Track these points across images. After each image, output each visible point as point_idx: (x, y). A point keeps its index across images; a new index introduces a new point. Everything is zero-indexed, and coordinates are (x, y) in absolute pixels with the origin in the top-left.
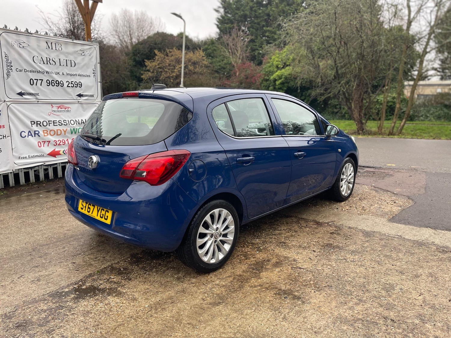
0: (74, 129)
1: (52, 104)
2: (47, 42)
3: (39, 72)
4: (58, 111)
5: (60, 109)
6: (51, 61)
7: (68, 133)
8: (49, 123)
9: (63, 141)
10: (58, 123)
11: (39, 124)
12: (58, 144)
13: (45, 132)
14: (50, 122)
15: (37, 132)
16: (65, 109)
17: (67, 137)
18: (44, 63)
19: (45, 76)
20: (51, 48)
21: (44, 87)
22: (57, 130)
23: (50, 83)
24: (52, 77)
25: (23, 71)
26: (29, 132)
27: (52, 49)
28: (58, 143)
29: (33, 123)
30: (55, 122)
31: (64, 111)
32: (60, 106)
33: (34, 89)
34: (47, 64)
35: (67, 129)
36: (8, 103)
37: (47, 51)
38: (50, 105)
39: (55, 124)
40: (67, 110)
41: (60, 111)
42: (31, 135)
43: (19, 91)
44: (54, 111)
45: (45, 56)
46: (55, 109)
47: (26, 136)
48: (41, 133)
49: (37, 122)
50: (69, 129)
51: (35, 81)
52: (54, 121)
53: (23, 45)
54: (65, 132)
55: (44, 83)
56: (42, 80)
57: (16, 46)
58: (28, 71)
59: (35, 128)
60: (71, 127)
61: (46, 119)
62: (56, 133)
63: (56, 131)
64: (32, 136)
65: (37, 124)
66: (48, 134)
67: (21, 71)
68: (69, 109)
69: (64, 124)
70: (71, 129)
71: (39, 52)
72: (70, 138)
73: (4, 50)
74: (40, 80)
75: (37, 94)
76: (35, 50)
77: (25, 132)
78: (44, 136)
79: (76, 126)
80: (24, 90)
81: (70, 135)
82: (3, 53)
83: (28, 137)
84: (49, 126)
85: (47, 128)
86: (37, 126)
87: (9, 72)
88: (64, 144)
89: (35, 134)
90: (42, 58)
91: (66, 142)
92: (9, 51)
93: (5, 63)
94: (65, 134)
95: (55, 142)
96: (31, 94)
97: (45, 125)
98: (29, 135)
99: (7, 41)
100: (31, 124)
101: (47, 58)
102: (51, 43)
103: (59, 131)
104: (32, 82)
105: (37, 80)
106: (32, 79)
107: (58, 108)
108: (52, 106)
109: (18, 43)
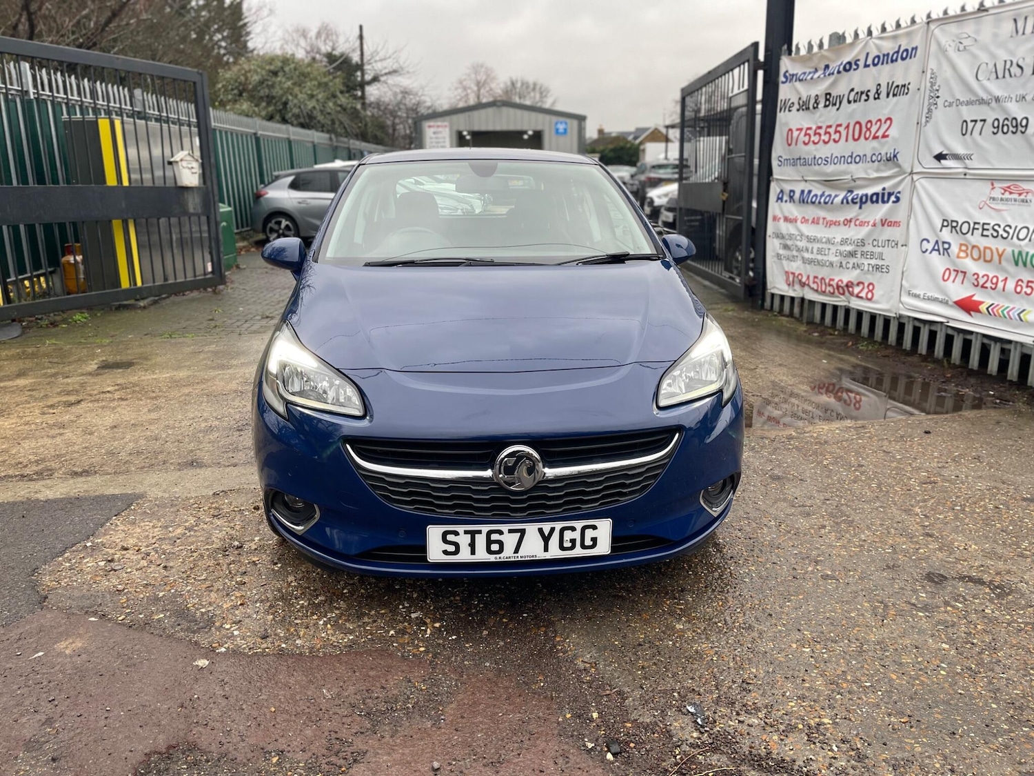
0: (1020, 253)
1: (992, 180)
2: (1015, 20)
3: (982, 102)
4: (1002, 200)
5: (1007, 195)
6: (1015, 70)
7: (1007, 260)
8: (974, 229)
9: (995, 280)
10: (991, 231)
11: (955, 227)
12: (981, 283)
13: (964, 248)
14: (976, 226)
15: (946, 246)
16: (1020, 194)
17: (1005, 271)
18: (997, 78)
19: (993, 109)
20: (1021, 31)
21: (985, 140)
22: (985, 248)
23: (999, 128)
24: (1004, 110)
25: (954, 104)
26: (937, 242)
27: (1024, 34)
28: (981, 281)
29: (945, 224)
30: (986, 227)
31: (1015, 200)
32: (1009, 187)
33: (966, 145)
34: (1004, 77)
35: (1004, 250)
36: (915, 177)
37: (1011, 45)
38: (989, 183)
39: (985, 233)
40: (1022, 197)
41: (1007, 200)
42: (938, 250)
43: (937, 153)
44: (994, 199)
45: (1003, 55)
46: (997, 193)
47: (927, 250)
48: (954, 249)
49: (952, 221)
50: (1009, 250)
51: (971, 125)
52: (984, 224)
53: (966, 42)
54: (1000, 256)
55: (988, 128)
56: (984, 121)
57: (952, 53)
58: (961, 104)
59: (946, 235)
60: (1014, 245)
61: (969, 215)
62: (982, 256)
63: (982, 249)
64: (940, 254)
65: (952, 227)
66: (967, 255)
67: (950, 105)
68: (1029, 197)
69: (1002, 236)
70: (1013, 251)
71: (993, 48)
72: (1013, 277)
73: (932, 64)
74: (981, 120)
75: (969, 157)
76: (985, 48)
77: (928, 241)
78: (958, 257)
79: (1026, 245)
80: (948, 148)
81: (1011, 268)
82: (929, 72)
83: (931, 253)
84: (972, 234)
85: (966, 240)
86: (951, 232)
87: (930, 111)
88: (994, 286)
89: (944, 249)
90: (995, 65)
91: (1001, 285)
92: (940, 64)
93: (928, 92)
94: (1000, 263)
95: (976, 276)
96: (956, 157)
97: (964, 230)
98: (933, 249)
99: (939, 44)
100: (943, 226)
101: (1005, 61)
102: (1026, 18)
103: (988, 252)
104: (965, 129)
105: (976, 121)
106: (965, 121)
107: (1005, 191)
108: (993, 185)
109: (957, 41)
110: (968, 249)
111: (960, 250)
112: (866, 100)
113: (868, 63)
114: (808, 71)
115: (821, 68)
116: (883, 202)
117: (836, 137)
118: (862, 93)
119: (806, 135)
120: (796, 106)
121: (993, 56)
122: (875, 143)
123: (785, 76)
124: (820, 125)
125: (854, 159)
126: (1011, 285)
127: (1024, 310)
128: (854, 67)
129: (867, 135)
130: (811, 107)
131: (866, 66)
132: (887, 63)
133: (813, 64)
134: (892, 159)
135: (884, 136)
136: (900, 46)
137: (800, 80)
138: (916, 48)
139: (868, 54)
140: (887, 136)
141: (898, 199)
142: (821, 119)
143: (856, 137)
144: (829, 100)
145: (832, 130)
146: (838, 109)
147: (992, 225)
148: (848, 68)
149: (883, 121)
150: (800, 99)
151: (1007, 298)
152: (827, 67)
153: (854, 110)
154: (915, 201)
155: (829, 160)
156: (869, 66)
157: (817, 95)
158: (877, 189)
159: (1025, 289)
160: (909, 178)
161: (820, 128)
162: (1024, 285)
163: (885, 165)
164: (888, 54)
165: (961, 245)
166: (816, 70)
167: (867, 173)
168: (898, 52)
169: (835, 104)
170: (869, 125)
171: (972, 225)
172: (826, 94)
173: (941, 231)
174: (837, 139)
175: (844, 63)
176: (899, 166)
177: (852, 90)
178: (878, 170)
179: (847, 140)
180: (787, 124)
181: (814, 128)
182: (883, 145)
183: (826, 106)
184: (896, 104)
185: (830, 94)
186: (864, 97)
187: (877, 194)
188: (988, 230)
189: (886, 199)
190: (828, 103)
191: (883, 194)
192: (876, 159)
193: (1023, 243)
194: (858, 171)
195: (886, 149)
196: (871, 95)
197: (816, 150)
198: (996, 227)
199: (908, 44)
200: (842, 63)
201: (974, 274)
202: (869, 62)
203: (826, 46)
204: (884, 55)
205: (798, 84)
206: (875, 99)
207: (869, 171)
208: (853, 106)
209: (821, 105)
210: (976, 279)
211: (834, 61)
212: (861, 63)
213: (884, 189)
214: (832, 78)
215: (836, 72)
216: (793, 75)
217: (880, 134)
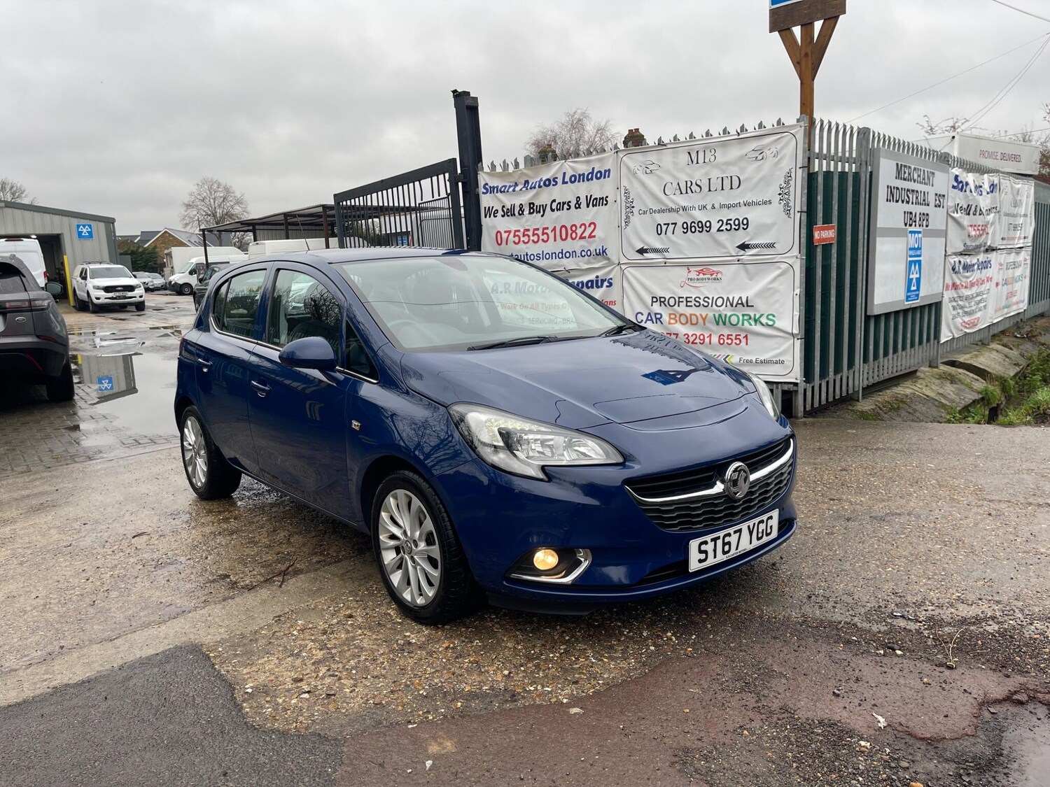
0: (720, 316)
1: (688, 266)
2: (689, 153)
3: (671, 210)
4: (698, 279)
5: (701, 276)
6: (694, 188)
7: (710, 322)
8: (679, 302)
9: (702, 337)
10: (694, 302)
11: (663, 302)
12: (691, 341)
13: (673, 316)
14: (681, 300)
15: (658, 316)
16: (712, 275)
17: (708, 329)
18: (681, 193)
19: (681, 215)
20: (695, 161)
21: (678, 238)
22: (691, 315)
23: (688, 228)
24: (691, 216)
25: (648, 212)
26: (649, 314)
27: (697, 163)
28: (691, 339)
29: (655, 300)
30: (688, 300)
31: (709, 279)
32: (702, 270)
33: (662, 242)
34: (687, 193)
35: (707, 315)
36: (623, 267)
37: (688, 170)
38: (686, 268)
39: (689, 304)
40: (714, 276)
41: (702, 279)
42: (652, 320)
43: (639, 247)
44: (691, 279)
45: (683, 178)
46: (693, 275)
47: (642, 321)
48: (665, 318)
49: (660, 298)
50: (711, 314)
51: (664, 228)
52: (687, 298)
53: (651, 167)
54: (704, 320)
55: (679, 229)
56: (675, 224)
57: (640, 174)
58: (655, 212)
59: (656, 308)
60: (715, 311)
61: (674, 293)
62: (689, 321)
63: (688, 316)
64: (653, 323)
65: (661, 302)
66: (676, 321)
67: (645, 213)
68: (719, 276)
69: (703, 305)
70: (714, 315)
71: (676, 173)
72: (716, 334)
73: (625, 183)
74: (672, 224)
75: (666, 250)
76: (668, 172)
77: (642, 314)
78: (670, 323)
79: (724, 310)
80: (647, 245)
81: (714, 327)
82: (623, 188)
83: (646, 322)
84: (679, 306)
85: (674, 310)
86: (661, 305)
87: (628, 217)
88: (702, 342)
89: (656, 319)
90: (678, 184)
91: (707, 340)
92: (630, 182)
93: (624, 204)
94: (704, 324)
95: (686, 336)
96: (656, 251)
97: (672, 303)
98: (647, 320)
99: (628, 168)
100: (653, 302)
101: (686, 182)
102: (697, 152)
103: (694, 317)
104: (659, 230)
105: (668, 224)
106: (660, 225)
107: (699, 273)
108: (688, 269)
109: (644, 166)
110: (677, 317)
111: (670, 318)
112: (567, 209)
113: (566, 181)
114: (508, 185)
115: (521, 183)
116: (598, 287)
117: (545, 237)
118: (564, 203)
119: (515, 236)
120: (501, 213)
121: (674, 177)
122: (582, 242)
123: (484, 187)
124: (527, 228)
125: (563, 255)
126: (715, 339)
127: (728, 356)
128: (552, 183)
129: (574, 235)
130: (516, 213)
131: (564, 182)
132: (583, 181)
133: (513, 180)
134: (602, 253)
135: (590, 236)
136: (593, 169)
137: (501, 192)
138: (609, 170)
139: (564, 174)
140: (594, 236)
141: (611, 285)
142: (527, 224)
143: (564, 237)
144: (533, 208)
145: (540, 232)
146: (542, 216)
147: (693, 298)
148: (548, 183)
149: (587, 226)
150: (504, 207)
151: (713, 349)
152: (527, 182)
153: (559, 216)
154: (626, 285)
155: (541, 256)
156: (567, 183)
157: (521, 204)
158: (592, 277)
159: (726, 341)
160: (618, 268)
161: (528, 230)
162: (725, 338)
163: (595, 259)
164: (584, 174)
165: (670, 314)
166: (516, 185)
167: (578, 266)
168: (592, 173)
169: (539, 212)
170: (574, 228)
171: (677, 299)
172: (530, 204)
173: (652, 305)
174: (545, 239)
175: (544, 179)
176: (609, 259)
177: (554, 201)
178: (588, 263)
179: (555, 240)
180: (494, 227)
181: (522, 230)
182: (591, 244)
183: (530, 213)
184: (596, 213)
185: (533, 204)
186: (566, 206)
187: (592, 281)
188: (691, 302)
189: (599, 285)
190: (532, 211)
191: (597, 281)
192: (585, 254)
193: (721, 308)
194: (569, 263)
195: (594, 246)
196: (572, 205)
197: (527, 248)
198: (697, 299)
199: (600, 167)
200: (541, 180)
201: (685, 335)
202: (567, 179)
203: (522, 166)
204: (580, 175)
205: (499, 195)
206: (576, 208)
207: (581, 264)
208: (557, 213)
209: (526, 212)
210: (687, 338)
211: (533, 178)
212: (560, 180)
213: (597, 277)
214: (534, 191)
215: (537, 186)
216: (494, 188)
217: (586, 234)
